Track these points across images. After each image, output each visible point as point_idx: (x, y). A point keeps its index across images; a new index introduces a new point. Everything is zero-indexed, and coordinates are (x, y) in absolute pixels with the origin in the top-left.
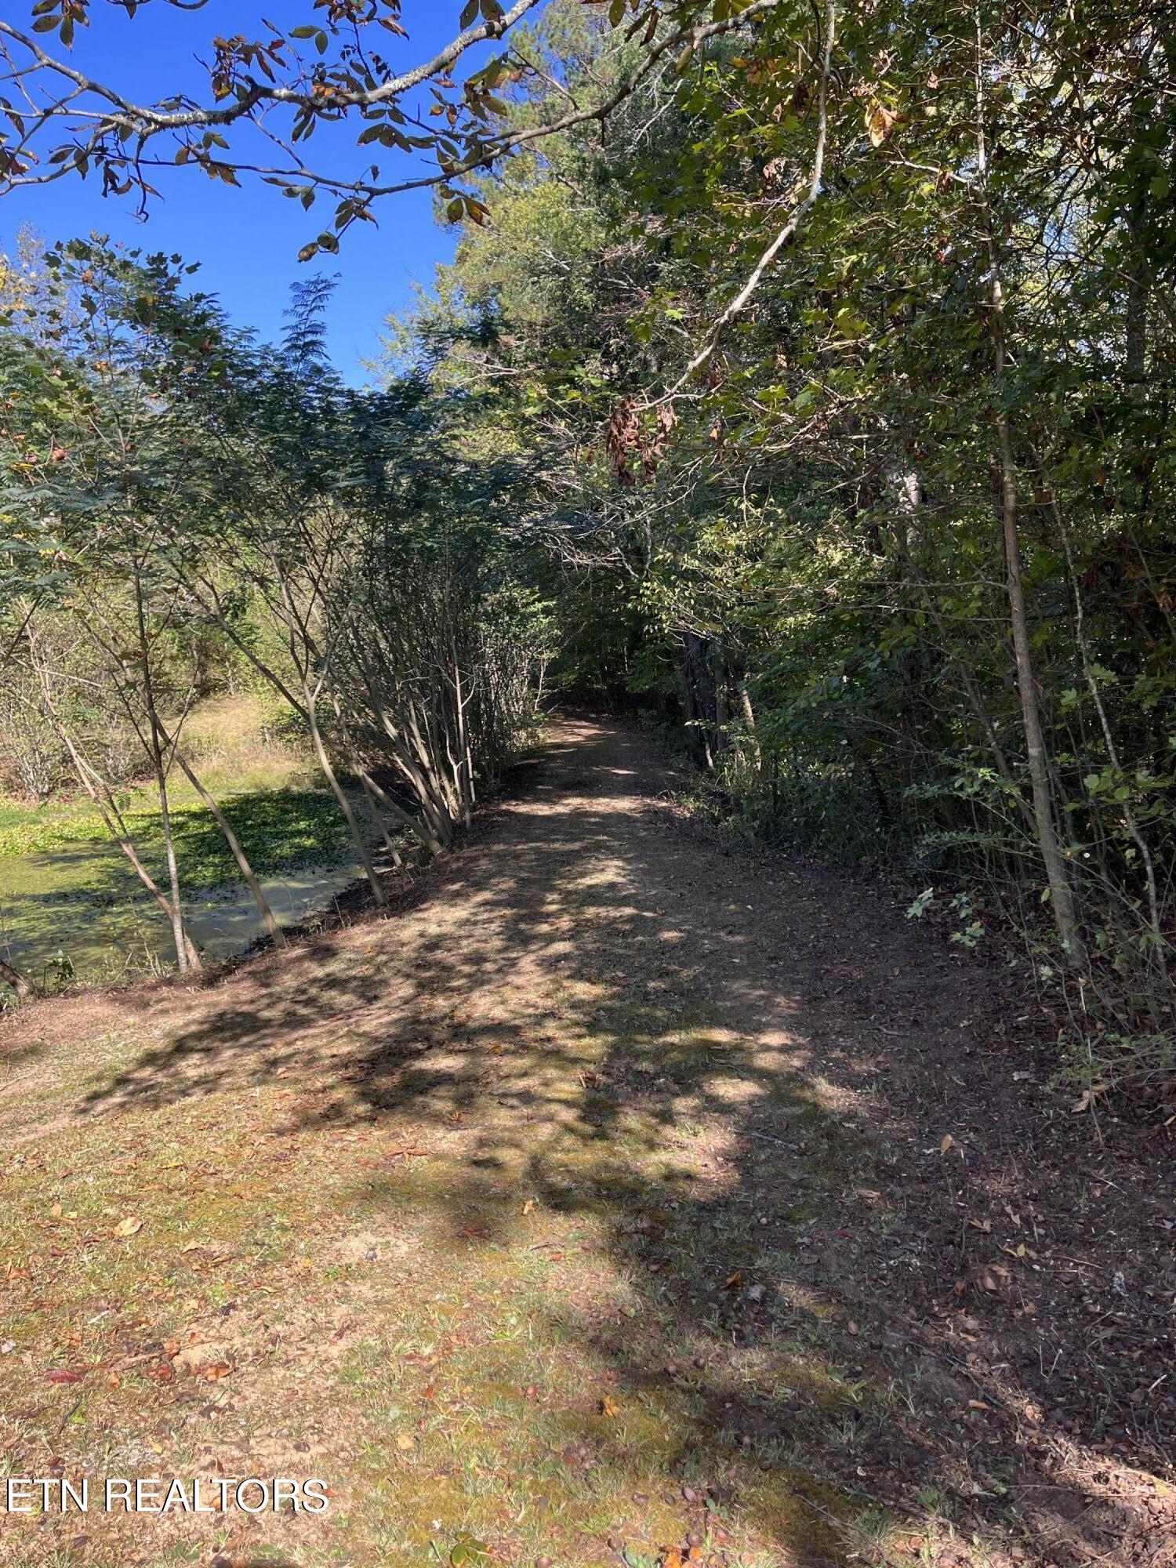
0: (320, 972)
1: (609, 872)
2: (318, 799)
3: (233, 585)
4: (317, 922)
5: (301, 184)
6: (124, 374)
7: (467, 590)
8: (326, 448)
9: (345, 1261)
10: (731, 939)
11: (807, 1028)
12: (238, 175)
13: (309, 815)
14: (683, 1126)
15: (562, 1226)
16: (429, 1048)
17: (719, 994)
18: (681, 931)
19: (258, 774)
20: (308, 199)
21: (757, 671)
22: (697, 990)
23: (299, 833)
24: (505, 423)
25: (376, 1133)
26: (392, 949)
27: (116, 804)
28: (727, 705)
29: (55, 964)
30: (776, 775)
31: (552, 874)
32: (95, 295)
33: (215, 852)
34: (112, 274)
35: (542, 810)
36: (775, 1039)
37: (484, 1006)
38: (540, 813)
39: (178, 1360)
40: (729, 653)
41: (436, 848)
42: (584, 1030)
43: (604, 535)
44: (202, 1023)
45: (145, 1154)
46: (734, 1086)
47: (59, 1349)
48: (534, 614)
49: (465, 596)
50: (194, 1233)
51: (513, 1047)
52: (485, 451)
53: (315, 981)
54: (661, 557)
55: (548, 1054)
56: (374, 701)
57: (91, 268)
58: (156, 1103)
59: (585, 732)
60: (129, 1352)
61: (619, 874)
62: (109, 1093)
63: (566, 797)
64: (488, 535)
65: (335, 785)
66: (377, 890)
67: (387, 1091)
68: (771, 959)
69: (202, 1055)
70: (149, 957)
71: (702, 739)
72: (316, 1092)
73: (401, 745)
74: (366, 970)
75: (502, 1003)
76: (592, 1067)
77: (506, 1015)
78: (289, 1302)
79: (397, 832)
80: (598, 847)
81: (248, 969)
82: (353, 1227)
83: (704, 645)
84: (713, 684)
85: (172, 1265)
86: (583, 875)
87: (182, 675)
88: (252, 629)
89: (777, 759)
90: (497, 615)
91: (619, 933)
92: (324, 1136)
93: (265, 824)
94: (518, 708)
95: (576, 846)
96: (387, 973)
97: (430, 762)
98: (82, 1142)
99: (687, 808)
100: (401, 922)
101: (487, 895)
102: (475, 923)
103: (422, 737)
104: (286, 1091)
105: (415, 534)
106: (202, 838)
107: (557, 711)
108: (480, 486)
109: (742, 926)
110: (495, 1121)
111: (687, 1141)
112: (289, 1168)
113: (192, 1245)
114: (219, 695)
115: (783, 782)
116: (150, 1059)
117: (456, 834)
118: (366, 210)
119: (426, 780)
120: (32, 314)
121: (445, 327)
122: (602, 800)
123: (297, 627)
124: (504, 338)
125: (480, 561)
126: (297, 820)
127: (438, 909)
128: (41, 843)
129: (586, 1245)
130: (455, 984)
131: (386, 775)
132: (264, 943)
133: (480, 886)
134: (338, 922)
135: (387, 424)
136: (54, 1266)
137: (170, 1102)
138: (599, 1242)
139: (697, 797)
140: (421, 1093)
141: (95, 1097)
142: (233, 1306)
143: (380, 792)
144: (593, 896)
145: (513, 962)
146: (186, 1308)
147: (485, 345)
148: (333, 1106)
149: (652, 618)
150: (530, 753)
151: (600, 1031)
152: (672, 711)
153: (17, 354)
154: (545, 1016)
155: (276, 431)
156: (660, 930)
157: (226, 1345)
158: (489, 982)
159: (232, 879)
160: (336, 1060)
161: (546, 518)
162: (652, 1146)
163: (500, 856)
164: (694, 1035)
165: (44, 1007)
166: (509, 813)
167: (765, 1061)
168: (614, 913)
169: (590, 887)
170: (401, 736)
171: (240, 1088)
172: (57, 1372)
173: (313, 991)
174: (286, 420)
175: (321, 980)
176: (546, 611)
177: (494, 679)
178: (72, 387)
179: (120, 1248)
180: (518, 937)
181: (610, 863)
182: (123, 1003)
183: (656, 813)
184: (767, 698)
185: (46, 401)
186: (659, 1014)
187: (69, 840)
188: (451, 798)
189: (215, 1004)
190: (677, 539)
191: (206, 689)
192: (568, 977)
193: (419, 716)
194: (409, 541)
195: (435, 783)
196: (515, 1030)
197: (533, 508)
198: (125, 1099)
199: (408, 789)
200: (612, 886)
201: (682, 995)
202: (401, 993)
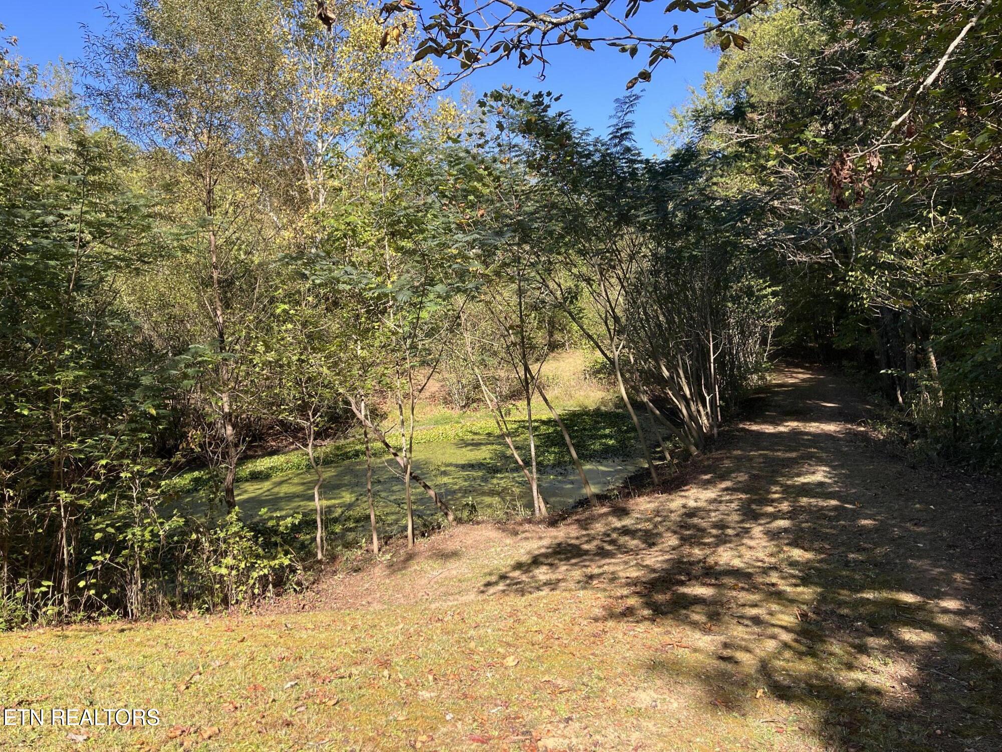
0: (618, 524)
1: (819, 475)
2: (617, 415)
3: (571, 284)
4: (616, 492)
5: (629, 44)
6: (516, 163)
7: (718, 281)
8: (631, 198)
9: (638, 705)
10: (916, 529)
11: (978, 599)
12: (592, 44)
13: (611, 425)
14: (876, 657)
15: (784, 710)
16: (689, 580)
17: (905, 567)
18: (875, 520)
19: (581, 398)
20: (634, 51)
21: (941, 334)
22: (888, 563)
23: (606, 436)
24: (748, 171)
25: (656, 630)
26: (665, 514)
27: (503, 413)
28: (915, 358)
29: (468, 504)
30: (956, 411)
31: (775, 473)
32: (503, 120)
33: (556, 445)
34: (513, 107)
35: (769, 429)
36: (951, 604)
37: (726, 557)
38: (767, 431)
39: (540, 744)
40: (917, 321)
41: (694, 451)
42: (799, 581)
43: (819, 240)
44: (548, 548)
45: (518, 621)
46: (916, 634)
47: (476, 723)
48: (766, 296)
49: (717, 285)
50: (548, 671)
51: (747, 586)
52: (734, 190)
53: (615, 529)
54: (863, 254)
55: (771, 594)
56: (654, 355)
57: (503, 105)
58: (522, 592)
59: (800, 376)
60: (514, 732)
61: (826, 477)
62: (496, 583)
63: (787, 421)
64: (735, 246)
65: (629, 406)
66: (654, 475)
67: (662, 604)
68: (949, 547)
69: (548, 567)
70: (518, 505)
71: (892, 384)
72: (617, 598)
73: (672, 383)
74: (648, 526)
75: (739, 557)
76: (805, 607)
77: (742, 565)
78: (604, 724)
79: (668, 438)
80: (810, 456)
81: (575, 518)
82: (642, 685)
83: (897, 315)
84: (904, 343)
85: (535, 687)
86: (799, 475)
87: (540, 338)
88: (581, 311)
89: (957, 398)
90: (739, 297)
91: (825, 517)
92: (623, 626)
93: (585, 429)
94: (752, 359)
95: (794, 455)
96: (661, 529)
97: (691, 394)
98: (483, 609)
99: (882, 432)
100: (670, 497)
101: (727, 484)
102: (721, 502)
103: (686, 378)
104: (599, 595)
105: (685, 247)
106: (548, 436)
107: (780, 361)
108: (730, 212)
109: (926, 521)
110: (735, 633)
111: (879, 668)
112: (602, 642)
113: (546, 678)
114: (560, 350)
115: (962, 416)
116: (519, 566)
117: (707, 442)
118: (669, 53)
119: (688, 407)
120: (470, 135)
121: (709, 113)
122: (813, 424)
123: (609, 308)
124: (750, 115)
125: (729, 262)
126: (604, 428)
127: (695, 490)
128: (461, 435)
129: (802, 726)
130: (707, 541)
131: (661, 402)
132: (584, 503)
133: (723, 478)
134: (629, 493)
135: (671, 179)
136: (472, 676)
137: (531, 593)
138: (811, 726)
139: (889, 425)
140: (685, 608)
141: (488, 584)
142: (570, 719)
143: (658, 412)
144: (806, 490)
145: (747, 531)
146: (544, 714)
147: (737, 121)
148: (628, 608)
149: (855, 296)
150: (759, 390)
151: (811, 583)
152: (870, 362)
153: (460, 158)
154: (770, 568)
155: (601, 189)
156: (859, 518)
157: (567, 741)
158: (730, 542)
159: (565, 462)
160: (629, 580)
161: (776, 231)
162: (850, 667)
163: (738, 459)
164: (885, 595)
165: (461, 529)
166: (743, 429)
167: (943, 620)
168: (822, 503)
169: (804, 484)
170: (672, 377)
171: (570, 590)
172: (475, 736)
173: (614, 536)
174: (607, 182)
175: (619, 529)
176: (774, 294)
177: (736, 340)
178: (490, 174)
179: (507, 672)
180: (750, 514)
181: (819, 468)
182: (504, 531)
183: (855, 435)
184: (947, 354)
185: (475, 183)
186: (857, 577)
187: (475, 434)
188: (704, 418)
189: (556, 538)
190: (877, 241)
191: (553, 346)
192: (787, 544)
193: (684, 364)
194: (682, 251)
195: (693, 408)
196: (749, 576)
197: (766, 226)
198: (505, 588)
199: (676, 411)
200: (821, 484)
201: (875, 565)
202: (670, 543)
